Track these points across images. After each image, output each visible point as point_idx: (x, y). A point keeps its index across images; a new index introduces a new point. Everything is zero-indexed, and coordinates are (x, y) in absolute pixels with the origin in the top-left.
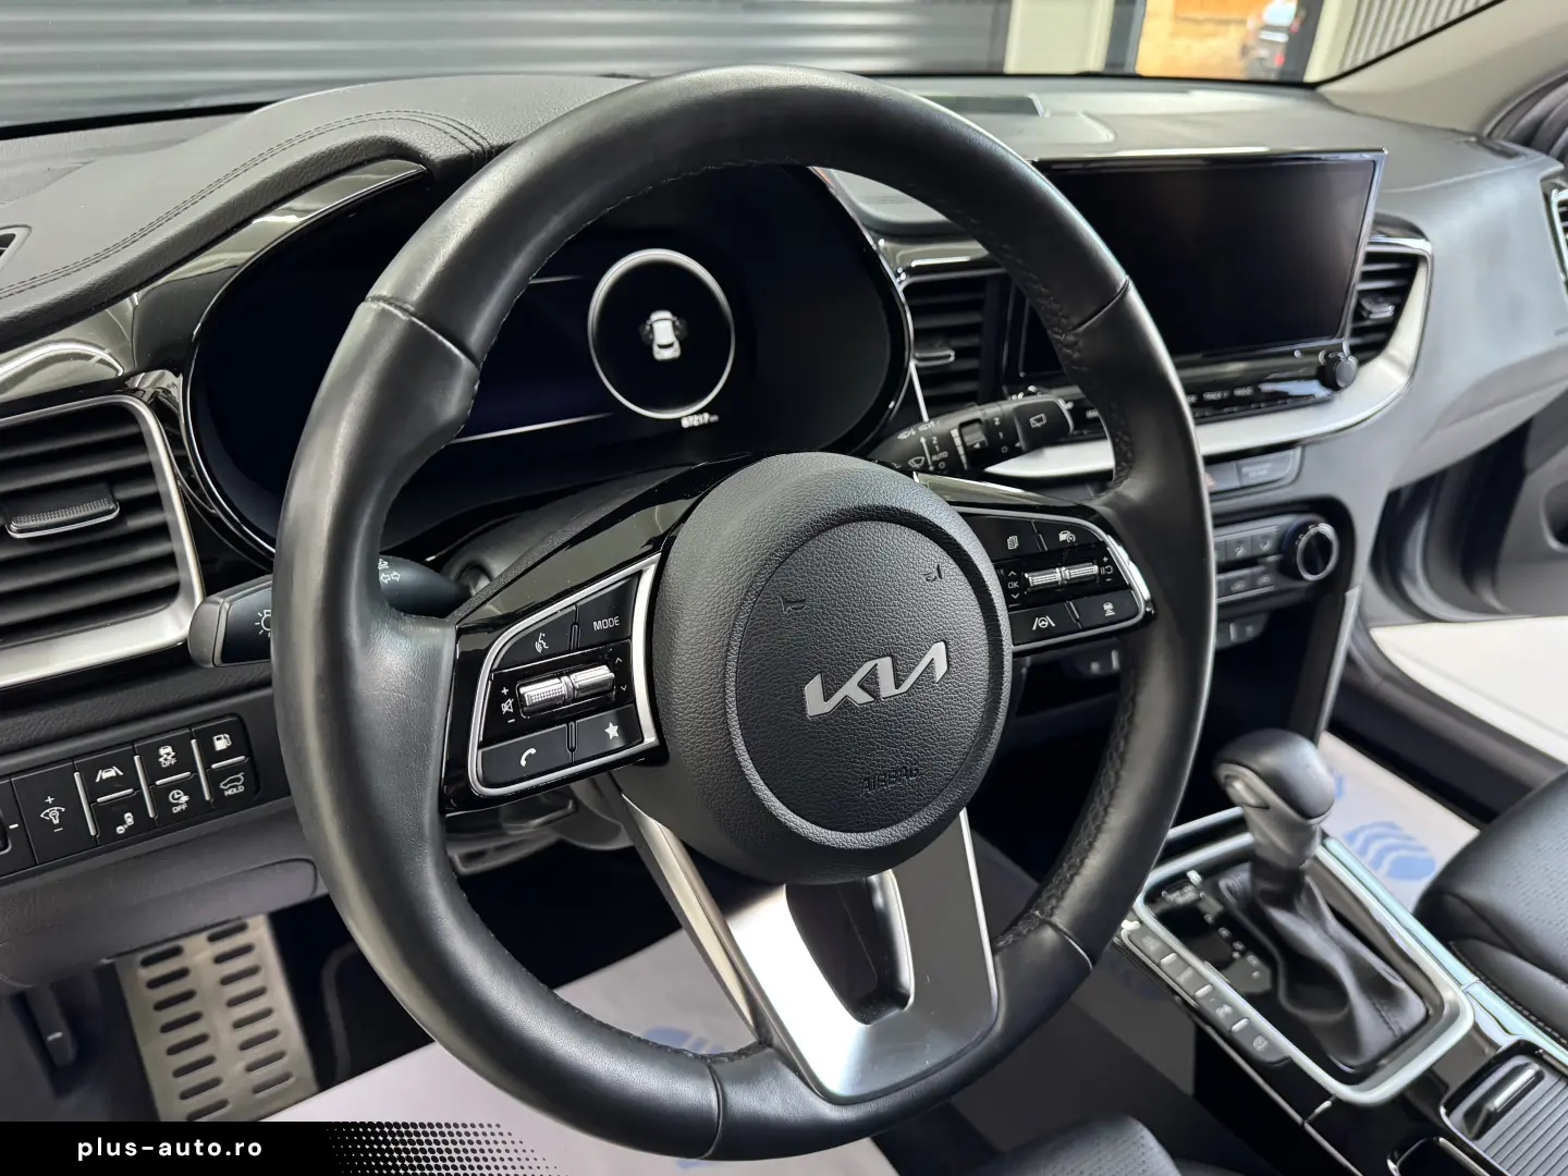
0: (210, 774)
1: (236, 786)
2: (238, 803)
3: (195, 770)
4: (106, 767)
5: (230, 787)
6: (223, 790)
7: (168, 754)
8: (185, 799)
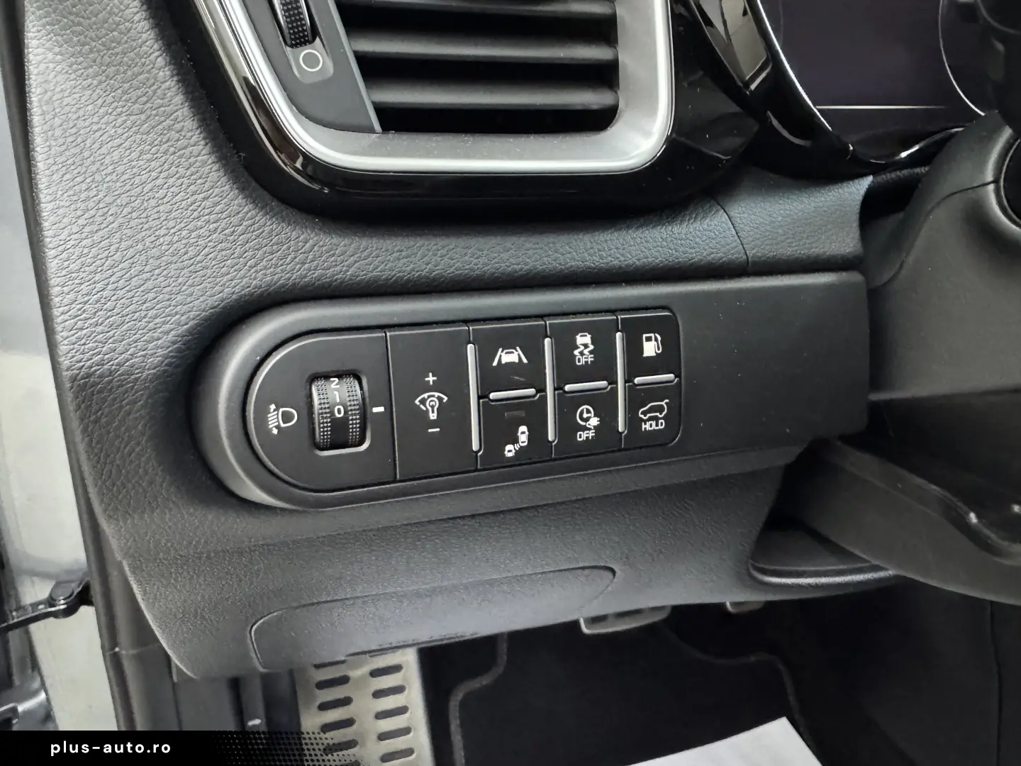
0: (632, 392)
1: (656, 419)
2: (655, 443)
3: (613, 382)
4: (509, 346)
5: (651, 419)
6: (642, 420)
7: (586, 346)
8: (594, 422)
